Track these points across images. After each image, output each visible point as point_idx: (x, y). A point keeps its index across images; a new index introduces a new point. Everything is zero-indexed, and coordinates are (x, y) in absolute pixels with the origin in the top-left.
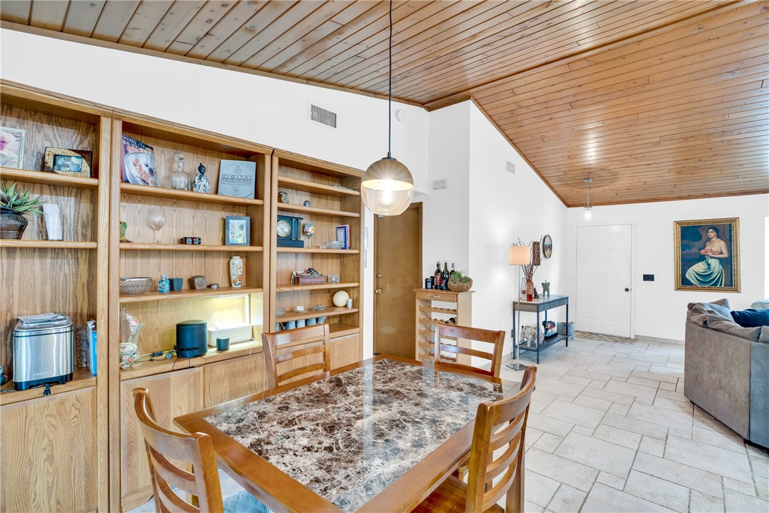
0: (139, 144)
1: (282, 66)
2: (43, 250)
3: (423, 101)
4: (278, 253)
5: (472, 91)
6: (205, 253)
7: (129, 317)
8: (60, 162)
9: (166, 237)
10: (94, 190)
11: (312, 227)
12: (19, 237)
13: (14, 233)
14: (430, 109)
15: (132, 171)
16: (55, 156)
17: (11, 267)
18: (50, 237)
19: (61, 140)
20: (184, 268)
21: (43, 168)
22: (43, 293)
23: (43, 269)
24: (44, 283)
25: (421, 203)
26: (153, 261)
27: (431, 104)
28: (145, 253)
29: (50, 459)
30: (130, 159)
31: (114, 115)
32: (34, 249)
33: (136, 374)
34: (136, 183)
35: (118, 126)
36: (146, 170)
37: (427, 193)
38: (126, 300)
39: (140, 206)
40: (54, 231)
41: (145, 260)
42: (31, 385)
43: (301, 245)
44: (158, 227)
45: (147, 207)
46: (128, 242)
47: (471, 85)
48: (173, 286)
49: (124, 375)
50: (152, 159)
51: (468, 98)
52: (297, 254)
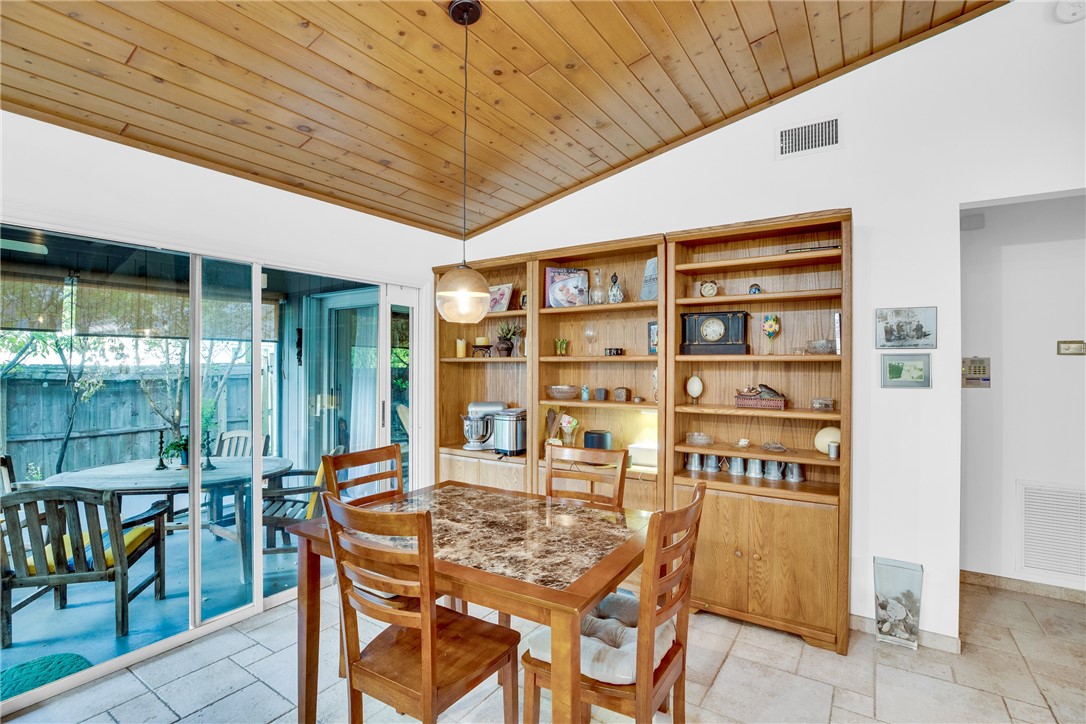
0: (570, 270)
6: (635, 364)
11: (769, 323)
13: (506, 353)
15: (555, 295)
30: (558, 285)
31: (532, 256)
34: (560, 306)
35: (539, 263)
36: (574, 291)
41: (586, 371)
43: (752, 349)
44: (589, 340)
46: (566, 355)
50: (586, 280)
52: (756, 365)
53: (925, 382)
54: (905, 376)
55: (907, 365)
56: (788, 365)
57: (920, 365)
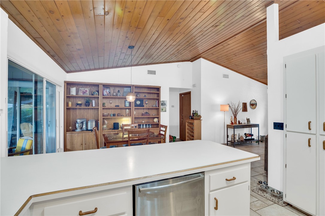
0: (107, 88)
1: (138, 63)
2: (93, 108)
3: (189, 59)
4: (135, 108)
5: (202, 54)
6: (121, 109)
7: (105, 121)
8: (94, 93)
9: (113, 105)
10: (98, 98)
11: (147, 102)
12: (89, 106)
13: (88, 106)
14: (192, 61)
15: (105, 93)
16: (94, 92)
17: (88, 111)
18: (93, 106)
19: (94, 89)
20: (117, 112)
21: (92, 95)
22: (93, 116)
23: (93, 112)
24: (93, 114)
25: (190, 92)
26: (111, 110)
27: (192, 60)
28: (109, 109)
29: (92, 143)
30: (105, 91)
31: (101, 84)
32: (91, 108)
33: (105, 131)
34: (106, 96)
35: (102, 86)
36: (108, 92)
37: (192, 88)
38: (104, 117)
39: (108, 99)
40: (94, 105)
41: (109, 110)
42: (90, 130)
43: (143, 106)
44: (111, 103)
45: (109, 99)
46: (105, 107)
47: (201, 53)
48: (114, 115)
49: (103, 131)
50: (110, 90)
51: (200, 57)
52: (144, 109)
53: (166, 111)
54: (163, 110)
55: (164, 109)
56: (149, 109)
57: (165, 109)
